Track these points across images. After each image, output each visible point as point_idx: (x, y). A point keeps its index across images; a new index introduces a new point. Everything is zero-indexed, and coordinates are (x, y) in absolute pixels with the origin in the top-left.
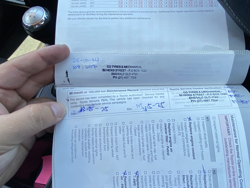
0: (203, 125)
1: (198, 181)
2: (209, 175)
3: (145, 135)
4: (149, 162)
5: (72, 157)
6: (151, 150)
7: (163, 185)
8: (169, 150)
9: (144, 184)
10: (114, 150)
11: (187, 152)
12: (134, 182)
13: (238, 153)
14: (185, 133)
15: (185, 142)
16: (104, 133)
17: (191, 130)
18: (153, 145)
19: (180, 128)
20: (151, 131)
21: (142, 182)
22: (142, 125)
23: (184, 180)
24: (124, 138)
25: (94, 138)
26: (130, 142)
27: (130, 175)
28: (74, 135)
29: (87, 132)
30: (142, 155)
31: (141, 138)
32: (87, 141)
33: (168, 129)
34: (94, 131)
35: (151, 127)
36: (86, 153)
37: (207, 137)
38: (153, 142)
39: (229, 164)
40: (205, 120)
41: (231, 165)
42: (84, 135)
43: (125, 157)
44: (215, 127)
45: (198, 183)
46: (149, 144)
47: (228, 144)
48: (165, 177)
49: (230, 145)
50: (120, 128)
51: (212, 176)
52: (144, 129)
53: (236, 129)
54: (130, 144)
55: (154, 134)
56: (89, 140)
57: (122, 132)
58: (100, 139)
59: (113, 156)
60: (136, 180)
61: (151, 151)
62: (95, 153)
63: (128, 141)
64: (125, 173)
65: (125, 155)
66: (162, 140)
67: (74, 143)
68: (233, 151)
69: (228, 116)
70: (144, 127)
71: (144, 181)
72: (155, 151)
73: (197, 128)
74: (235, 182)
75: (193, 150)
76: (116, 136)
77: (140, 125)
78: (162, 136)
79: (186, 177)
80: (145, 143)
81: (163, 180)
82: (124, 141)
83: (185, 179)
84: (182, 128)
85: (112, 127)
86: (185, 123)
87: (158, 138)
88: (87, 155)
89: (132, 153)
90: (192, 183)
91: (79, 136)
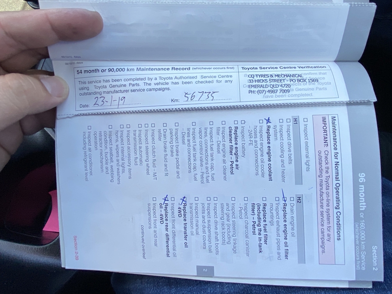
0: (288, 131)
1: (274, 212)
2: (292, 205)
3: (198, 143)
4: (202, 183)
5: (86, 173)
6: (207, 166)
7: (223, 217)
8: (234, 167)
9: (194, 215)
10: (151, 165)
11: (260, 170)
12: (180, 212)
13: (337, 174)
14: (259, 142)
15: (259, 154)
16: (135, 139)
17: (268, 138)
18: (209, 158)
19: (253, 135)
20: (208, 138)
21: (191, 212)
22: (194, 129)
23: (253, 210)
24: (165, 147)
25: (120, 146)
26: (175, 154)
27: (173, 202)
28: (87, 140)
29: (108, 136)
30: (193, 173)
31: (192, 148)
32: (108, 150)
33: (233, 136)
34: (119, 135)
35: (208, 132)
36: (107, 168)
37: (292, 149)
38: (209, 155)
39: (321, 189)
40: (291, 124)
41: (324, 190)
42: (103, 140)
43: (167, 175)
44: (306, 135)
45: (275, 215)
46: (204, 158)
47: (323, 159)
48: (225, 205)
49: (326, 161)
50: (159, 131)
51: (295, 206)
52: (197, 135)
53: (337, 137)
54: (175, 156)
55: (212, 143)
56: (111, 148)
57: (162, 138)
58: (129, 148)
59: (148, 173)
60: (182, 208)
61: (207, 168)
62: (121, 168)
63: (172, 152)
64: (167, 199)
65: (167, 172)
66: (224, 152)
67: (88, 153)
68: (330, 171)
69: (327, 118)
70: (197, 131)
71: (194, 211)
72: (212, 167)
73: (278, 134)
74: (328, 215)
75: (270, 168)
76: (153, 145)
77: (191, 129)
78: (224, 145)
79: (256, 206)
80: (198, 156)
81: (222, 210)
82: (165, 151)
83: (256, 209)
84: (256, 134)
85: (147, 130)
86: (261, 127)
87: (218, 149)
88: (109, 171)
89: (178, 170)
90: (264, 216)
91: (96, 143)
